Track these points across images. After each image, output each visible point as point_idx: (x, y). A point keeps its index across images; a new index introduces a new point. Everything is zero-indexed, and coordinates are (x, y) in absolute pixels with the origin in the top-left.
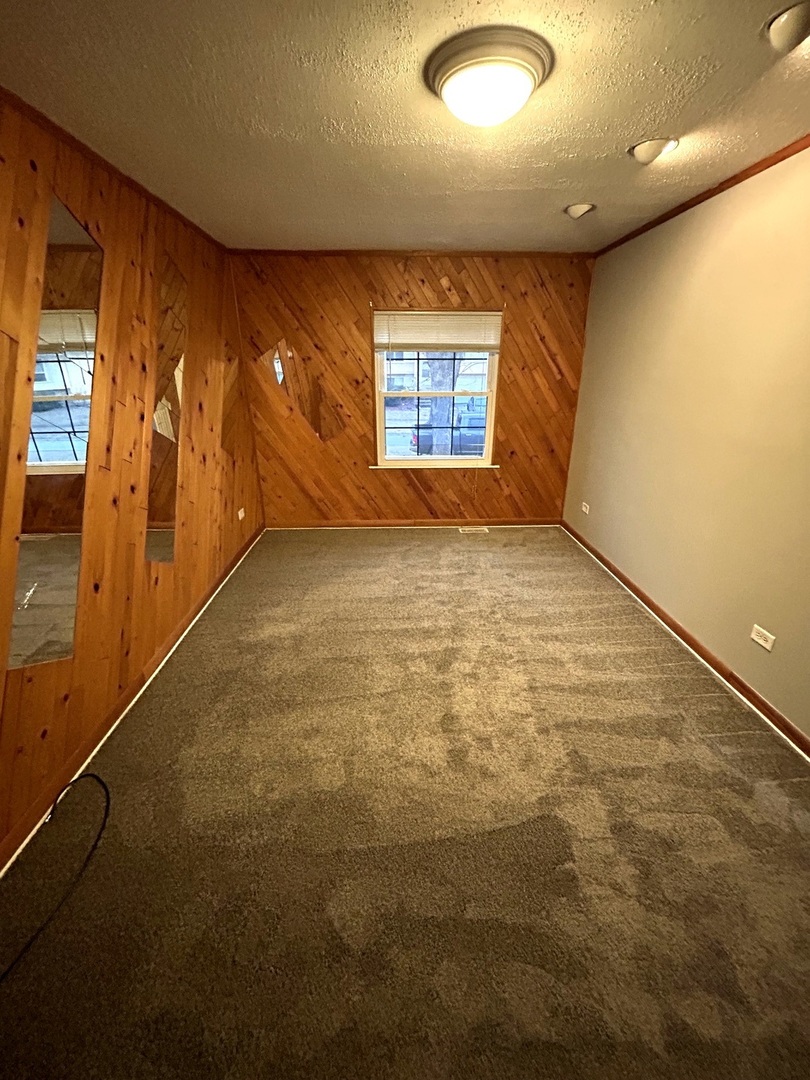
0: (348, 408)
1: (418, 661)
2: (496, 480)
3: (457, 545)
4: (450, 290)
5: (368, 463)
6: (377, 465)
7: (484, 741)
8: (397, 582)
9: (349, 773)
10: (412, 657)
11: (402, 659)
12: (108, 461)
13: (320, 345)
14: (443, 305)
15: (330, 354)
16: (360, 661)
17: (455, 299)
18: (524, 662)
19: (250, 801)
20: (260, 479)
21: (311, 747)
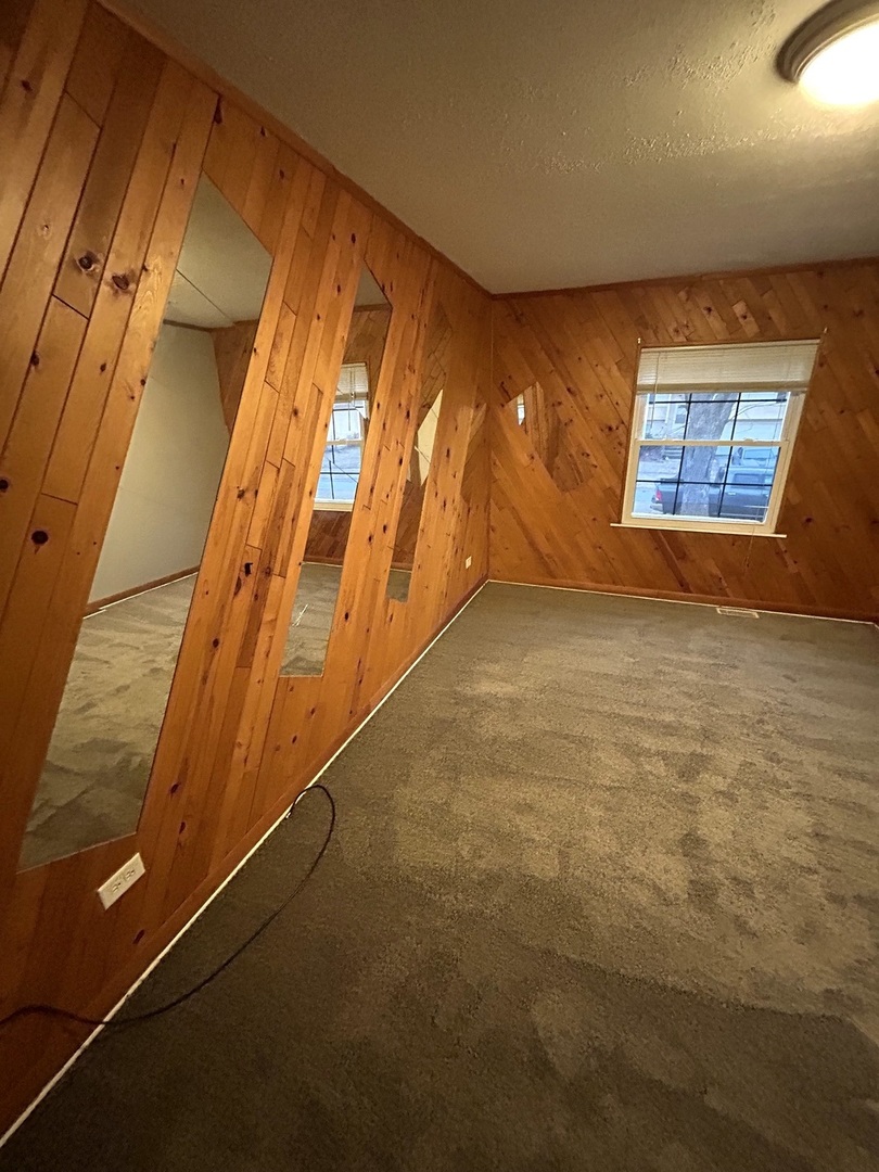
0: (595, 457)
1: (654, 759)
2: (779, 553)
3: (712, 629)
4: (745, 317)
5: (611, 520)
6: (619, 522)
7: (743, 886)
8: (632, 660)
9: (564, 867)
10: (647, 753)
11: (632, 752)
12: (370, 501)
13: (573, 389)
14: (734, 336)
15: (583, 399)
16: (583, 742)
17: (751, 327)
18: (809, 797)
19: (457, 861)
20: (490, 529)
21: (524, 823)
